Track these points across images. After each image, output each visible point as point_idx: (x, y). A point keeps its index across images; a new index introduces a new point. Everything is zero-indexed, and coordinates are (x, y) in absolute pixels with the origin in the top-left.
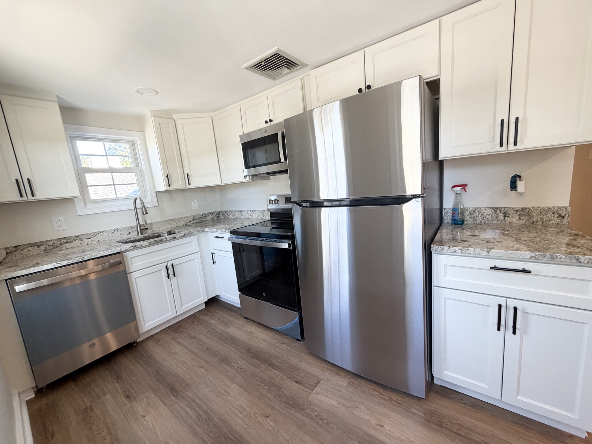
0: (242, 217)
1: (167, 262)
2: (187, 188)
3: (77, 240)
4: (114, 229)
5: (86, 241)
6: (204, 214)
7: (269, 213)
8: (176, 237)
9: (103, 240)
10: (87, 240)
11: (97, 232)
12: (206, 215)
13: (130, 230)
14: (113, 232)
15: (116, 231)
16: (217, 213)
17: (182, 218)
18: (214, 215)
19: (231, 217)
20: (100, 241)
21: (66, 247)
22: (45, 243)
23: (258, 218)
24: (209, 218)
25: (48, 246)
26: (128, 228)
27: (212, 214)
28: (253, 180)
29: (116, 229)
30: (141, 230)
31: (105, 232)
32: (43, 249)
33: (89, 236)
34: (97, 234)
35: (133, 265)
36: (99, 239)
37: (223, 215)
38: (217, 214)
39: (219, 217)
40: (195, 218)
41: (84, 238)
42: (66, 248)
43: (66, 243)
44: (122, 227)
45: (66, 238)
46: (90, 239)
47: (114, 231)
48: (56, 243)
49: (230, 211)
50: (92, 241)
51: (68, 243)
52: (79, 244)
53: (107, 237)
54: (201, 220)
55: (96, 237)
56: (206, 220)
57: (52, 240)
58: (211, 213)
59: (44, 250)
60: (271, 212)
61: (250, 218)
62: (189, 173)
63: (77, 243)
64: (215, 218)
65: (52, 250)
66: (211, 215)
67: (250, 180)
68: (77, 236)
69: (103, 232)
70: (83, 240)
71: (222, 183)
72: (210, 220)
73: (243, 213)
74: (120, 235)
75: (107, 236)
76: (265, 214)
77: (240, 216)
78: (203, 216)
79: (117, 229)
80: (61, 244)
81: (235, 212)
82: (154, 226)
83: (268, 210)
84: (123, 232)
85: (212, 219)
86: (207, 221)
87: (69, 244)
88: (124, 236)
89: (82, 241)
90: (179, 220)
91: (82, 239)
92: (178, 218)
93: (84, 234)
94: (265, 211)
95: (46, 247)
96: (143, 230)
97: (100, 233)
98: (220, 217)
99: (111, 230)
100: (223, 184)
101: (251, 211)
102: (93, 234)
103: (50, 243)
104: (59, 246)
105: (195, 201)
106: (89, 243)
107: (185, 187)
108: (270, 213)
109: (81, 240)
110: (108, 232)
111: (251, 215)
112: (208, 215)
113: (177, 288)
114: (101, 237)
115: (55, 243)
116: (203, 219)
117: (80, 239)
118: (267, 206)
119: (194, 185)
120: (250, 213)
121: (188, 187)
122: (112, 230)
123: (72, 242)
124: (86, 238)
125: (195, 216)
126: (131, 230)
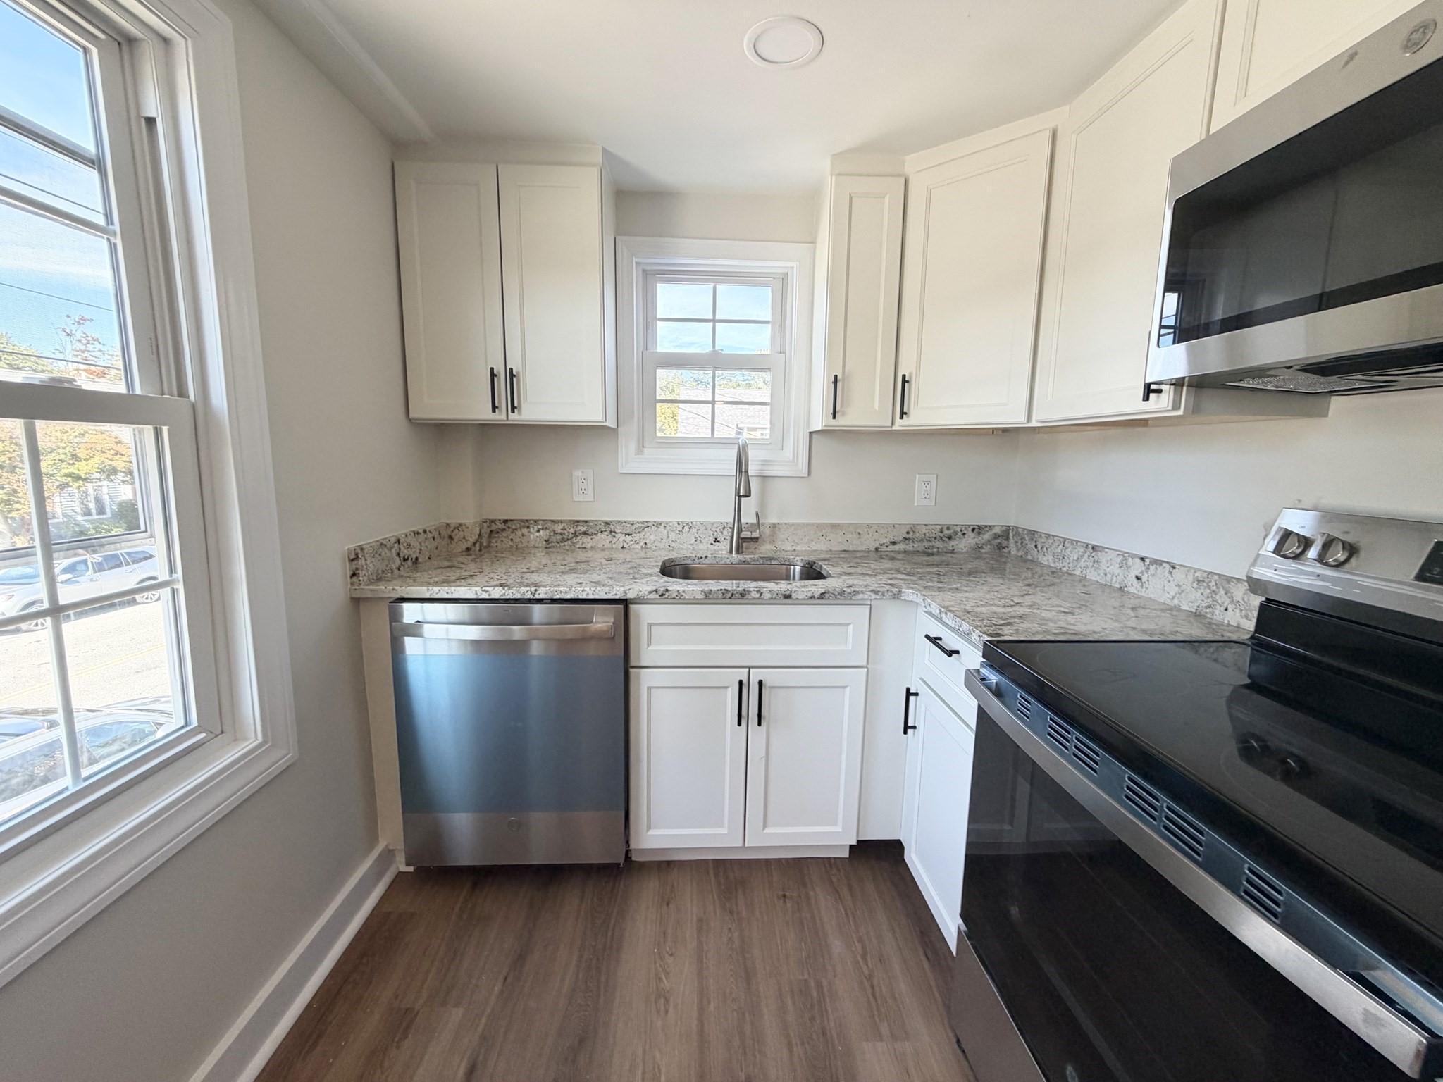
0: (1092, 575)
1: (749, 668)
2: (896, 427)
3: (606, 533)
4: (683, 523)
5: (621, 540)
6: (948, 529)
7: (1257, 601)
8: (794, 596)
9: (656, 544)
10: (622, 537)
11: (646, 522)
12: (956, 533)
13: (720, 533)
14: (681, 529)
15: (687, 528)
16: (997, 530)
17: (869, 526)
18: (987, 536)
19: (1047, 560)
20: (648, 546)
21: (582, 543)
22: (549, 524)
23: (1176, 602)
24: (964, 544)
25: (555, 533)
26: (715, 526)
27: (979, 533)
28: (1195, 409)
29: (687, 524)
30: (740, 541)
31: (663, 525)
32: (545, 538)
33: (629, 529)
34: (645, 525)
35: (650, 648)
36: (647, 542)
37: (1020, 546)
38: (997, 536)
39: (1004, 548)
40: (911, 533)
41: (619, 531)
42: (583, 546)
43: (585, 533)
44: (702, 520)
45: (586, 522)
46: (630, 537)
47: (683, 528)
48: (568, 530)
49: (1048, 536)
50: (632, 543)
51: (588, 534)
52: (608, 545)
53: (664, 540)
54: (933, 547)
55: (643, 533)
56: (951, 548)
57: (561, 522)
58: (973, 530)
59: (545, 541)
60: (1268, 600)
61: (1132, 590)
62: (911, 374)
63: (603, 539)
64: (987, 548)
65: (558, 545)
66: (972, 535)
67: (1176, 406)
68: (607, 523)
69: (658, 524)
70: (616, 535)
71: (1029, 419)
72: (967, 552)
73: (1103, 558)
74: (693, 542)
75: (666, 537)
76: (1221, 597)
77: (1086, 567)
78: (942, 532)
79: (690, 524)
80: (575, 534)
81: (1067, 544)
82: (782, 535)
83: (1255, 585)
84: (702, 536)
85: (974, 549)
86: (953, 552)
87: (589, 537)
88: (701, 546)
89: (614, 537)
90: (858, 530)
91: (615, 532)
92: (856, 526)
93: (620, 521)
94: (1229, 579)
95: (550, 536)
96: (742, 543)
97: (653, 527)
98: (1006, 550)
99: (676, 525)
100: (1034, 424)
101: (1143, 559)
102: (637, 525)
103: (558, 528)
104: (572, 538)
105: (925, 478)
106: (626, 545)
107: (890, 424)
108: (1262, 604)
109: (613, 534)
110: (668, 528)
111: (1138, 578)
112: (960, 534)
113: (764, 761)
114: (652, 538)
115: (566, 530)
116: (938, 544)
117: (611, 532)
118: (1254, 564)
119: (919, 418)
120: (1137, 567)
121: (900, 424)
122: (679, 524)
123: (595, 534)
124: (624, 531)
125: (912, 529)
126: (722, 533)
